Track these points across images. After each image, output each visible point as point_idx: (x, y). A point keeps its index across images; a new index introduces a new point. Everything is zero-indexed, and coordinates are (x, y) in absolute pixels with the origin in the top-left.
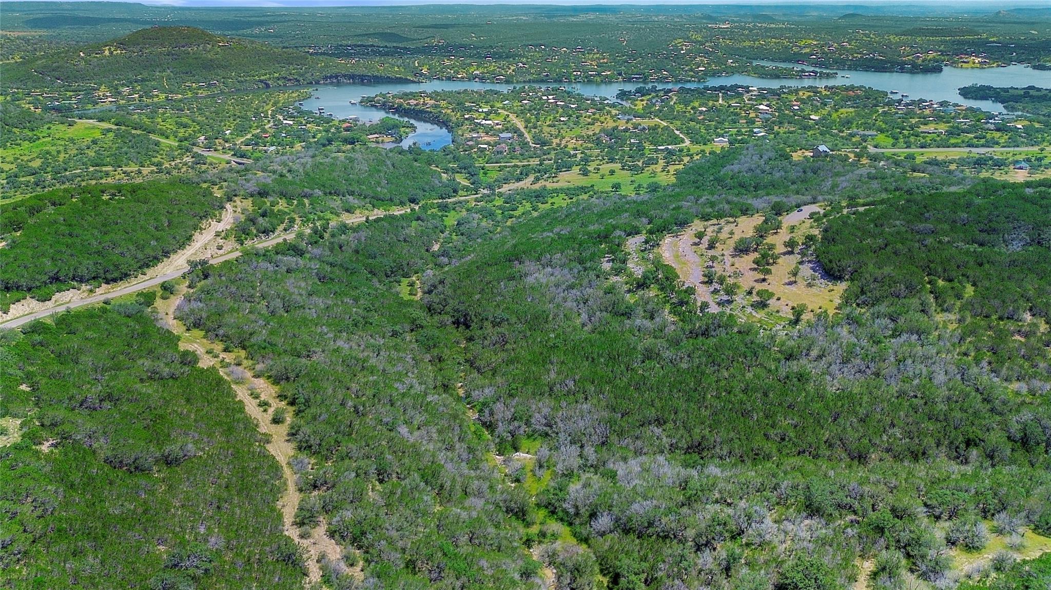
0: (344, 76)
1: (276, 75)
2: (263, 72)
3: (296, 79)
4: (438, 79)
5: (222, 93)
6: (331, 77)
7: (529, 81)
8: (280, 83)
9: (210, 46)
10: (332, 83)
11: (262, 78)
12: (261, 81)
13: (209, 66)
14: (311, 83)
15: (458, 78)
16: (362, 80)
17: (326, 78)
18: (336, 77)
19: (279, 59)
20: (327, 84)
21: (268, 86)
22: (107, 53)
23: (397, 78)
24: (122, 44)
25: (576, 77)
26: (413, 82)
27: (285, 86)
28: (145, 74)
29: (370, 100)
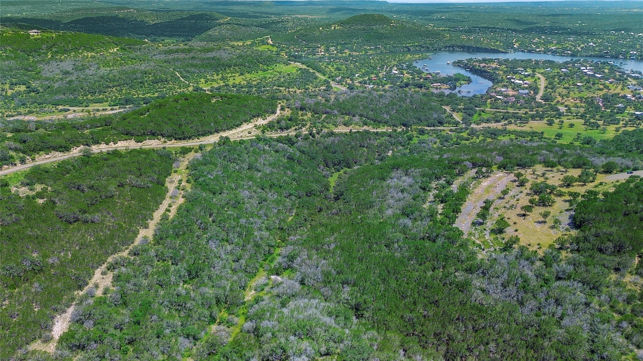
0: (458, 46)
1: (416, 44)
2: (410, 41)
3: (427, 47)
4: (522, 51)
5: (381, 52)
6: (450, 47)
7: (590, 56)
8: (417, 49)
9: (385, 26)
10: (449, 51)
11: (408, 45)
12: (406, 47)
13: (380, 37)
14: (436, 50)
15: (536, 51)
16: (469, 49)
17: (446, 47)
18: (453, 46)
19: (422, 35)
20: (446, 51)
21: (409, 50)
22: (333, 28)
23: (492, 49)
24: (342, 23)
25: (632, 55)
26: (502, 52)
27: (420, 50)
28: (347, 41)
29: (459, 62)
